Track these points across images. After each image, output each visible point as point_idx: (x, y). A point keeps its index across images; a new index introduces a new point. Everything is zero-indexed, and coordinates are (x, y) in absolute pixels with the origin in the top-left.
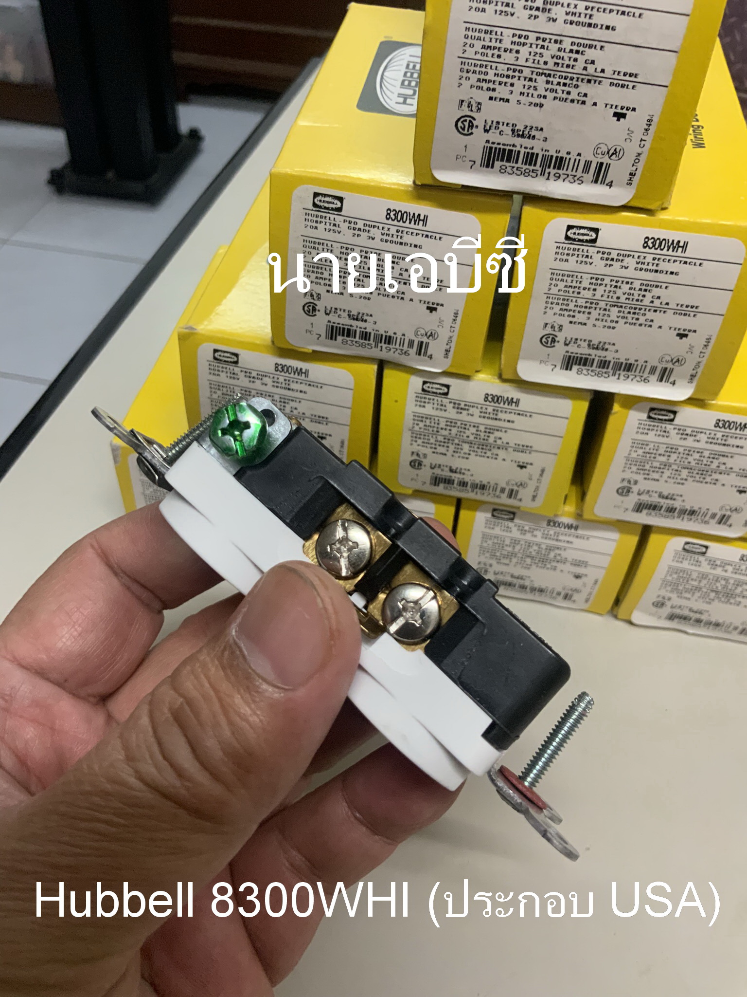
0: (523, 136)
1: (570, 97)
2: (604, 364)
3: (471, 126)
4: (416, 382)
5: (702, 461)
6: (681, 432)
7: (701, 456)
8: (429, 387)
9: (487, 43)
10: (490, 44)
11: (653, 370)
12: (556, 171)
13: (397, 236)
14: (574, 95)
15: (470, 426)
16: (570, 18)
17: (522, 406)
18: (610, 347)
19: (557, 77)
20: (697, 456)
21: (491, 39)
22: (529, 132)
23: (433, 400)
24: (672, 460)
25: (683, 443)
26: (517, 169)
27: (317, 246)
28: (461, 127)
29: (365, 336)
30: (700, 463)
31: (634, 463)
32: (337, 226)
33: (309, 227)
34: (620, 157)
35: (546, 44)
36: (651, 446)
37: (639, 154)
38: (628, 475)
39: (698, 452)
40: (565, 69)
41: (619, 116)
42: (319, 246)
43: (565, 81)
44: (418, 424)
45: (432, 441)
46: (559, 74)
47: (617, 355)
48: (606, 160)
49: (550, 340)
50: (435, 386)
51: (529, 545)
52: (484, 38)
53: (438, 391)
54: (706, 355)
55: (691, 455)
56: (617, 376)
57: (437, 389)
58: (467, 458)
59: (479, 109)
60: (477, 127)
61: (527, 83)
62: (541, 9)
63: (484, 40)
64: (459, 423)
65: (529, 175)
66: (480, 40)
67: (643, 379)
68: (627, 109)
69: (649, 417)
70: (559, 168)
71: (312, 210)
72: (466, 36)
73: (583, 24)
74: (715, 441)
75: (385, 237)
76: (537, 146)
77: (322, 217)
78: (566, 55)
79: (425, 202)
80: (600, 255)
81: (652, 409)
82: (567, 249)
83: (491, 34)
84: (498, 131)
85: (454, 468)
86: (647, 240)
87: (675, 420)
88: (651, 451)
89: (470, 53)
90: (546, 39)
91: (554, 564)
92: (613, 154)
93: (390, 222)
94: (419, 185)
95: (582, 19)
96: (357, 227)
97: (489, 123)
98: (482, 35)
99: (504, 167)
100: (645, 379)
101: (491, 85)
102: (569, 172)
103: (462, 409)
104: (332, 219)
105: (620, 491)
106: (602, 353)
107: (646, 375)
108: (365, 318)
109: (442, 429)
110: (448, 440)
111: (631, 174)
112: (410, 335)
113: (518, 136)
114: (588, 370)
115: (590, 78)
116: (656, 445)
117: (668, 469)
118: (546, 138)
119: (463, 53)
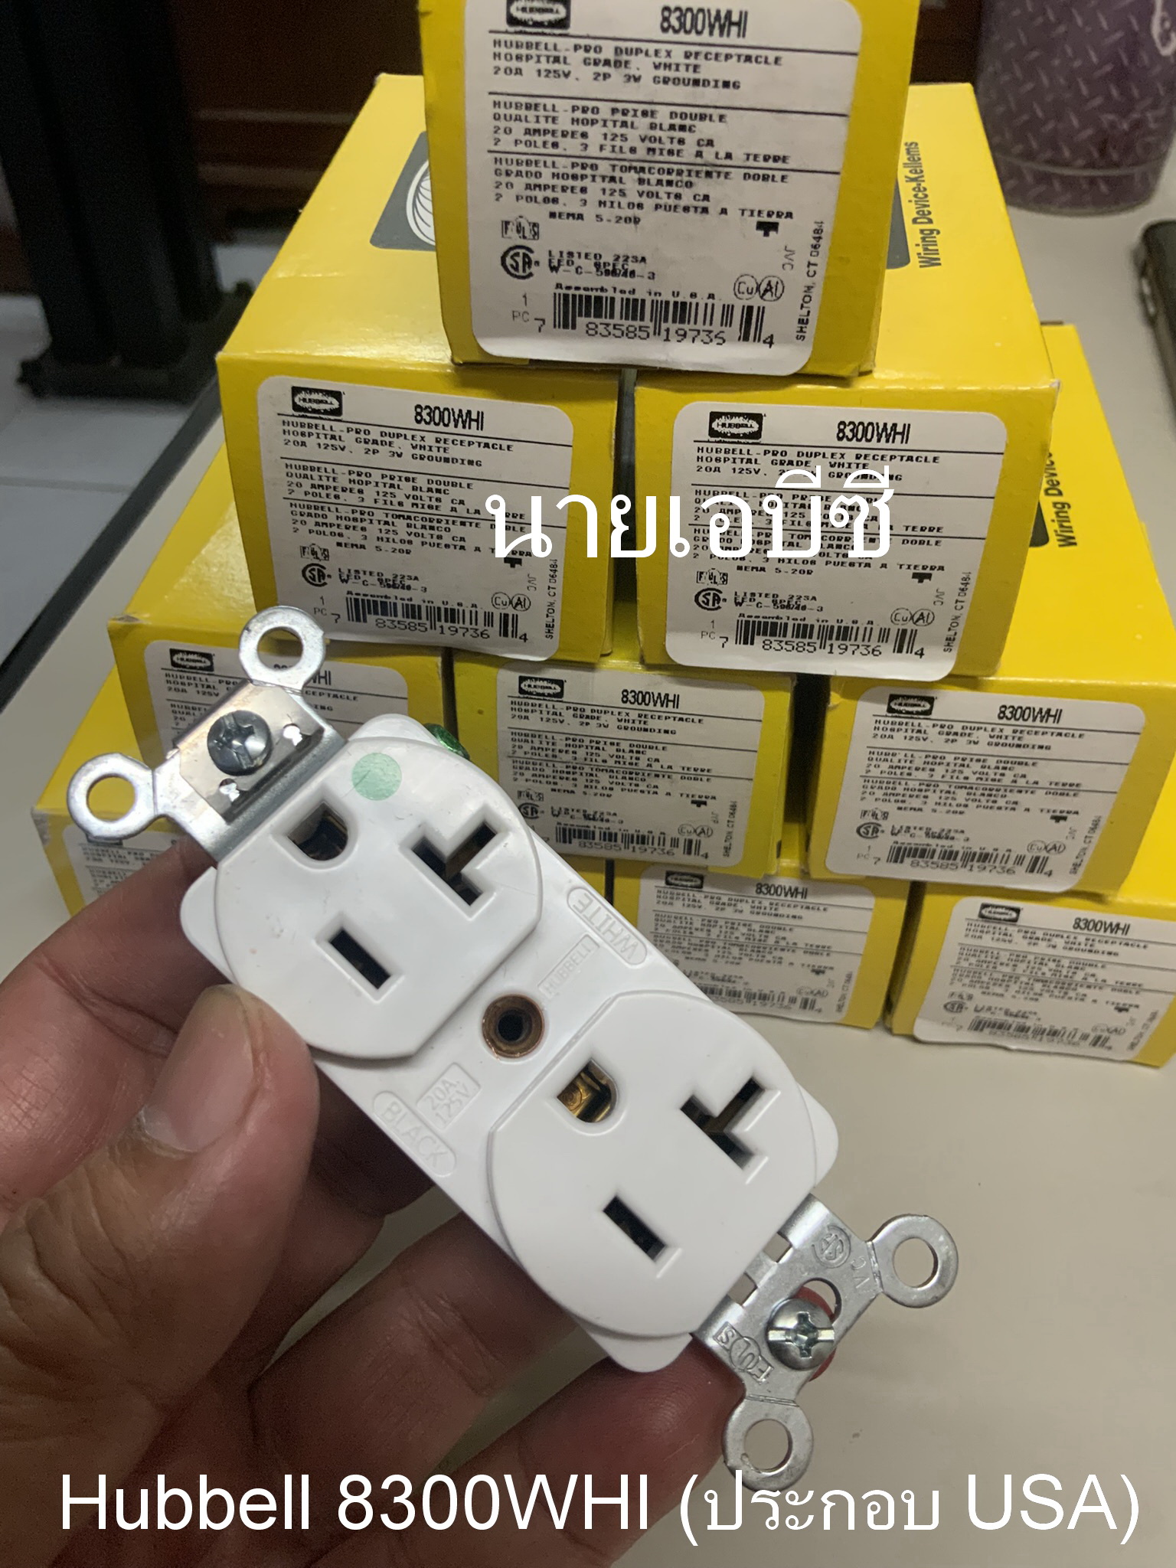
0: (614, 273)
1: (682, 203)
2: (804, 631)
3: (528, 262)
4: (508, 679)
5: (987, 774)
6: (946, 730)
7: (982, 767)
8: (529, 686)
9: (532, 126)
10: (537, 126)
11: (884, 635)
12: (678, 326)
13: (439, 448)
14: (687, 199)
15: (605, 743)
16: (662, 73)
17: (684, 707)
18: (809, 604)
19: (656, 171)
20: (976, 767)
21: (537, 117)
22: (623, 266)
23: (540, 705)
24: (937, 776)
25: (949, 747)
26: (615, 328)
27: (309, 473)
28: (512, 266)
29: (412, 611)
30: (984, 777)
31: (878, 785)
32: (337, 438)
33: (292, 443)
34: (778, 294)
35: (629, 119)
36: (901, 755)
37: (809, 288)
38: (870, 805)
39: (978, 760)
40: (666, 157)
41: (767, 227)
42: (312, 473)
43: (669, 177)
44: (520, 747)
45: (548, 771)
46: (657, 166)
47: (822, 616)
48: (756, 301)
49: (711, 598)
50: (539, 683)
51: (733, 926)
52: (526, 117)
53: (546, 691)
54: (967, 605)
55: (968, 766)
56: (828, 648)
57: (543, 687)
58: (609, 796)
59: (536, 235)
60: (537, 263)
61: (608, 185)
62: (612, 63)
63: (526, 121)
64: (587, 742)
65: (635, 335)
66: (520, 120)
67: (870, 649)
68: (779, 215)
69: (890, 710)
70: (682, 321)
71: (293, 416)
72: (497, 116)
73: (685, 82)
74: (1002, 741)
75: (418, 452)
76: (641, 288)
77: (310, 426)
78: (664, 135)
79: (476, 391)
80: (770, 457)
81: (893, 697)
82: (714, 450)
83: (536, 109)
84: (573, 268)
85: (590, 812)
86: (842, 427)
87: (933, 712)
88: (902, 764)
89: (506, 143)
90: (628, 111)
91: (778, 954)
92: (766, 291)
93: (423, 426)
94: (460, 365)
95: (682, 74)
96: (370, 437)
97: (557, 256)
98: (523, 112)
99: (592, 326)
100: (873, 650)
101: (549, 194)
102: (700, 326)
103: (587, 717)
104: (327, 427)
105: (862, 830)
106: (798, 614)
107: (873, 644)
108: (407, 582)
109: (560, 751)
110: (572, 769)
111: (801, 321)
112: (486, 606)
113: (607, 273)
114: (781, 642)
115: (709, 169)
116: (909, 754)
117: (934, 791)
118: (653, 274)
119: (496, 144)
